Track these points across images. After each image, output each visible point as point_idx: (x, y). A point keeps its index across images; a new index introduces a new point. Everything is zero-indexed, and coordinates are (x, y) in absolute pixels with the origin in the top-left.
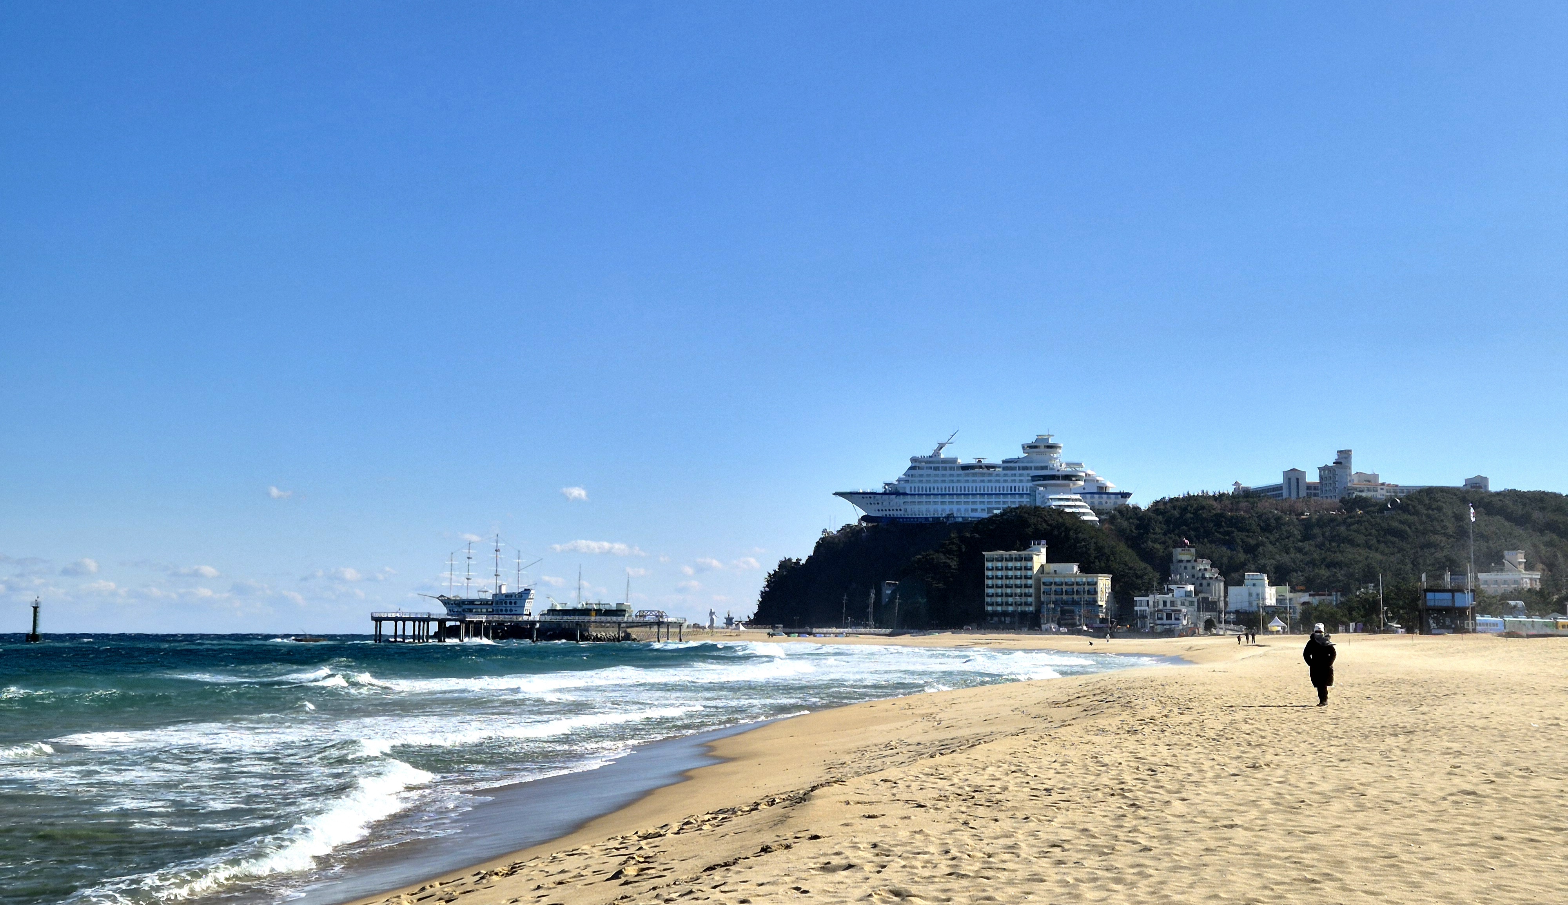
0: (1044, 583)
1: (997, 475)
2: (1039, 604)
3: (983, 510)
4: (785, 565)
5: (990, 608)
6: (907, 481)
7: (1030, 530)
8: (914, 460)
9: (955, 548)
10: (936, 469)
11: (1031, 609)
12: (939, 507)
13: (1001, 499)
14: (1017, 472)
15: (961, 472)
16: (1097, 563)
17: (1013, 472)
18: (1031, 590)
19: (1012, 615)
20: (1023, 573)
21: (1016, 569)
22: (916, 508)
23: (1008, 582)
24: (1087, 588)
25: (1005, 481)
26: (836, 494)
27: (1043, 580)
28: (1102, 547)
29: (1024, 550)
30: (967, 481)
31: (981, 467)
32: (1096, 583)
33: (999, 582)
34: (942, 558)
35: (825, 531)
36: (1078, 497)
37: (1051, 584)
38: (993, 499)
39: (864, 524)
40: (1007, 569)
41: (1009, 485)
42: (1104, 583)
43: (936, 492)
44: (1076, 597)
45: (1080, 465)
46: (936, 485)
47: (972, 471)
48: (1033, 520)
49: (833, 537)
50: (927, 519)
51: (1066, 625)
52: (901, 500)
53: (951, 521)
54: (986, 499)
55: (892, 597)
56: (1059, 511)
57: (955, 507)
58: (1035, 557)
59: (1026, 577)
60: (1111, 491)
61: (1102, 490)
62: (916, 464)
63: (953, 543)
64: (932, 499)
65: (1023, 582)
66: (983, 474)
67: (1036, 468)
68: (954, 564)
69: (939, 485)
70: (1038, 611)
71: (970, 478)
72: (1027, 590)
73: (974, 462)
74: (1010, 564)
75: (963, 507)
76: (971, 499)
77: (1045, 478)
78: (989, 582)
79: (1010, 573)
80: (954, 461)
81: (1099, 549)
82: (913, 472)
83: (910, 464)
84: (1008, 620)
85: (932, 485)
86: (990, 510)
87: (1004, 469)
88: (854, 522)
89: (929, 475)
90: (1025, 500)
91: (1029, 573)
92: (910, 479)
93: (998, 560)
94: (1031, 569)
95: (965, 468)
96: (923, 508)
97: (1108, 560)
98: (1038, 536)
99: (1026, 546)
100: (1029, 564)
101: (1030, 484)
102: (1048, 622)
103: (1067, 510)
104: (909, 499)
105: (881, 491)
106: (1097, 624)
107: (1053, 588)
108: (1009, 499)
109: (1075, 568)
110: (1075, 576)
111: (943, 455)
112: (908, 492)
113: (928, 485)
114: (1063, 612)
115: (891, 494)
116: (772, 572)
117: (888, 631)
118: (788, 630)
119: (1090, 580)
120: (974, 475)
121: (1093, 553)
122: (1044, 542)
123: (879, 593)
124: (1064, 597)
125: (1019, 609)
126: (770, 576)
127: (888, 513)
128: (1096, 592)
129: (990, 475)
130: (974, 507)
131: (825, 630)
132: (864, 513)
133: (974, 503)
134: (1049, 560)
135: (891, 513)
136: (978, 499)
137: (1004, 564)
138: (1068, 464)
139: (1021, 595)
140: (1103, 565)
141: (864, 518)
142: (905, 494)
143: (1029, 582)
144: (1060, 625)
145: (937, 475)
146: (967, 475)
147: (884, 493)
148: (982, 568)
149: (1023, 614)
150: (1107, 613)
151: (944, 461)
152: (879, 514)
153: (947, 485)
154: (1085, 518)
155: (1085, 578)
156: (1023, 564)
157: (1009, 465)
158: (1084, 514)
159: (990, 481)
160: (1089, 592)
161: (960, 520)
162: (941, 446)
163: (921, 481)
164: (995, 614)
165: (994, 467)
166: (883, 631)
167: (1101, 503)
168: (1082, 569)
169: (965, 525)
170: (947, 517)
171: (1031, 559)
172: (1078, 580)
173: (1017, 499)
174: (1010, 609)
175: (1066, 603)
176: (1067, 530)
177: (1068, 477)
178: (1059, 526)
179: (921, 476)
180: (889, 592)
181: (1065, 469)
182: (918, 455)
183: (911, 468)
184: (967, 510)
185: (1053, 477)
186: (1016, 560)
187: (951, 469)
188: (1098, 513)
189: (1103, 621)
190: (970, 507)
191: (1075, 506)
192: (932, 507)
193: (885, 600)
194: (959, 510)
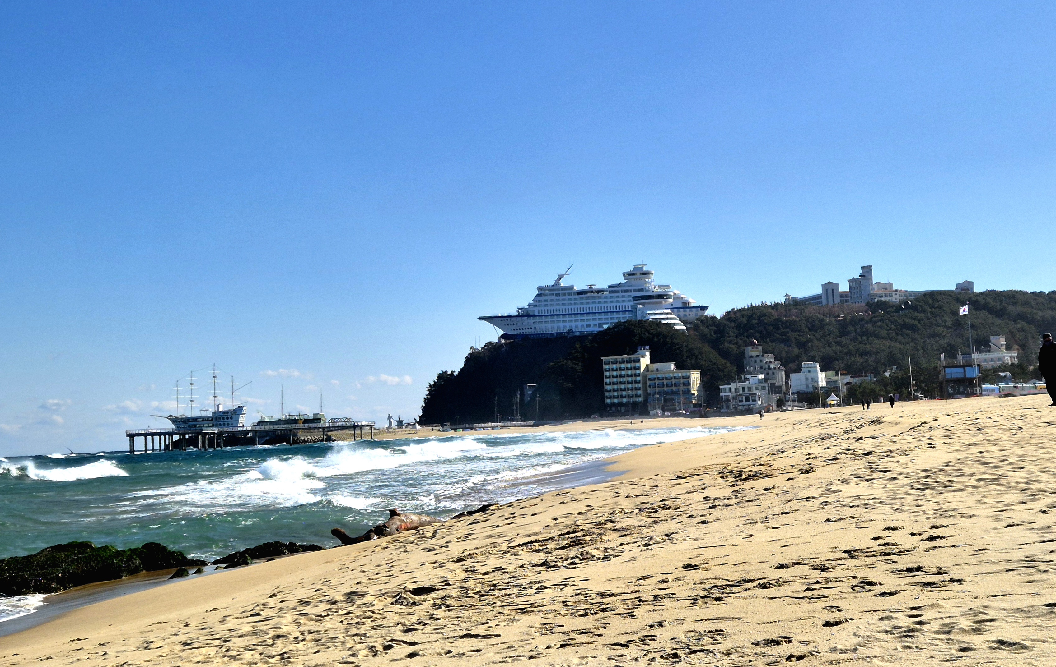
0: (649, 379)
1: (605, 297)
2: (647, 396)
3: (595, 325)
4: (443, 376)
5: (608, 401)
6: (535, 306)
7: (636, 339)
8: (540, 289)
9: (579, 355)
10: (558, 295)
11: (641, 399)
12: (561, 325)
13: (609, 316)
14: (620, 294)
15: (577, 296)
16: (689, 361)
17: (617, 294)
18: (640, 385)
19: (626, 405)
20: (633, 372)
21: (628, 369)
22: (543, 326)
23: (621, 380)
24: (682, 381)
25: (612, 302)
26: (480, 318)
27: (649, 376)
28: (692, 349)
29: (633, 354)
30: (582, 303)
31: (592, 292)
32: (689, 377)
33: (615, 380)
34: (570, 364)
35: (472, 348)
36: (669, 311)
37: (655, 379)
38: (603, 316)
39: (503, 341)
40: (621, 369)
41: (614, 304)
42: (695, 377)
43: (558, 313)
44: (674, 388)
45: (668, 286)
46: (558, 308)
47: (586, 295)
48: (638, 331)
49: (479, 353)
50: (552, 334)
51: (668, 410)
52: (532, 320)
53: (571, 335)
54: (597, 316)
55: (533, 396)
56: (657, 323)
57: (573, 324)
58: (642, 360)
59: (636, 375)
60: (692, 305)
61: (686, 305)
62: (542, 292)
63: (577, 352)
64: (555, 319)
65: (634, 378)
66: (594, 297)
67: (635, 291)
68: (579, 368)
69: (561, 308)
70: (646, 400)
71: (584, 301)
72: (636, 385)
73: (587, 288)
74: (623, 366)
75: (579, 324)
76: (585, 317)
77: (643, 298)
78: (608, 380)
79: (623, 373)
80: (571, 288)
81: (690, 351)
82: (540, 298)
83: (537, 292)
84: (623, 409)
85: (555, 308)
86: (600, 325)
87: (610, 292)
88: (495, 340)
89: (552, 300)
90: (628, 316)
91: (638, 372)
92: (537, 304)
93: (613, 363)
94: (639, 368)
95: (580, 293)
96: (549, 326)
97: (696, 358)
98: (643, 343)
99: (634, 351)
100: (637, 365)
101: (632, 303)
102: (655, 408)
103: (664, 322)
104: (537, 319)
105: (516, 314)
106: (691, 408)
107: (657, 382)
108: (615, 315)
109: (673, 366)
110: (673, 372)
111: (562, 284)
112: (537, 314)
113: (552, 308)
114: (666, 400)
115: (523, 316)
116: (432, 383)
117: (532, 423)
118: (454, 427)
119: (684, 374)
120: (587, 298)
121: (685, 354)
122: (647, 347)
123: (522, 395)
124: (665, 389)
125: (632, 400)
126: (430, 386)
127: (521, 331)
128: (689, 384)
129: (600, 297)
130: (588, 323)
131: (483, 425)
132: (501, 332)
133: (588, 320)
134: (652, 360)
135: (524, 331)
136: (591, 317)
137: (618, 366)
138: (660, 287)
139: (632, 389)
140: (693, 362)
141: (503, 336)
142: (534, 316)
143: (638, 379)
144: (664, 410)
145: (558, 300)
146: (582, 298)
147: (518, 316)
148: (601, 370)
149: (635, 404)
150: (698, 400)
151: (564, 289)
152: (517, 332)
153: (567, 307)
154: (676, 327)
155: (680, 374)
156: (633, 365)
157: (613, 289)
158: (674, 324)
159: (599, 302)
160: (684, 384)
161: (578, 334)
162: (560, 277)
163: (546, 305)
164: (613, 405)
165: (602, 291)
166: (529, 423)
167: (685, 315)
168: (677, 367)
169: (582, 338)
170: (568, 333)
171: (639, 361)
172: (675, 375)
173: (621, 315)
174: (625, 400)
175: (666, 393)
176: (665, 337)
177: (660, 296)
178: (658, 334)
179: (546, 301)
180: (530, 392)
181: (658, 291)
182: (543, 285)
183: (538, 295)
184: (582, 326)
185: (650, 297)
186: (627, 362)
187: (569, 294)
188: (685, 323)
189: (695, 406)
190: (585, 323)
191: (667, 319)
192: (555, 325)
193: (527, 399)
194: (576, 326)
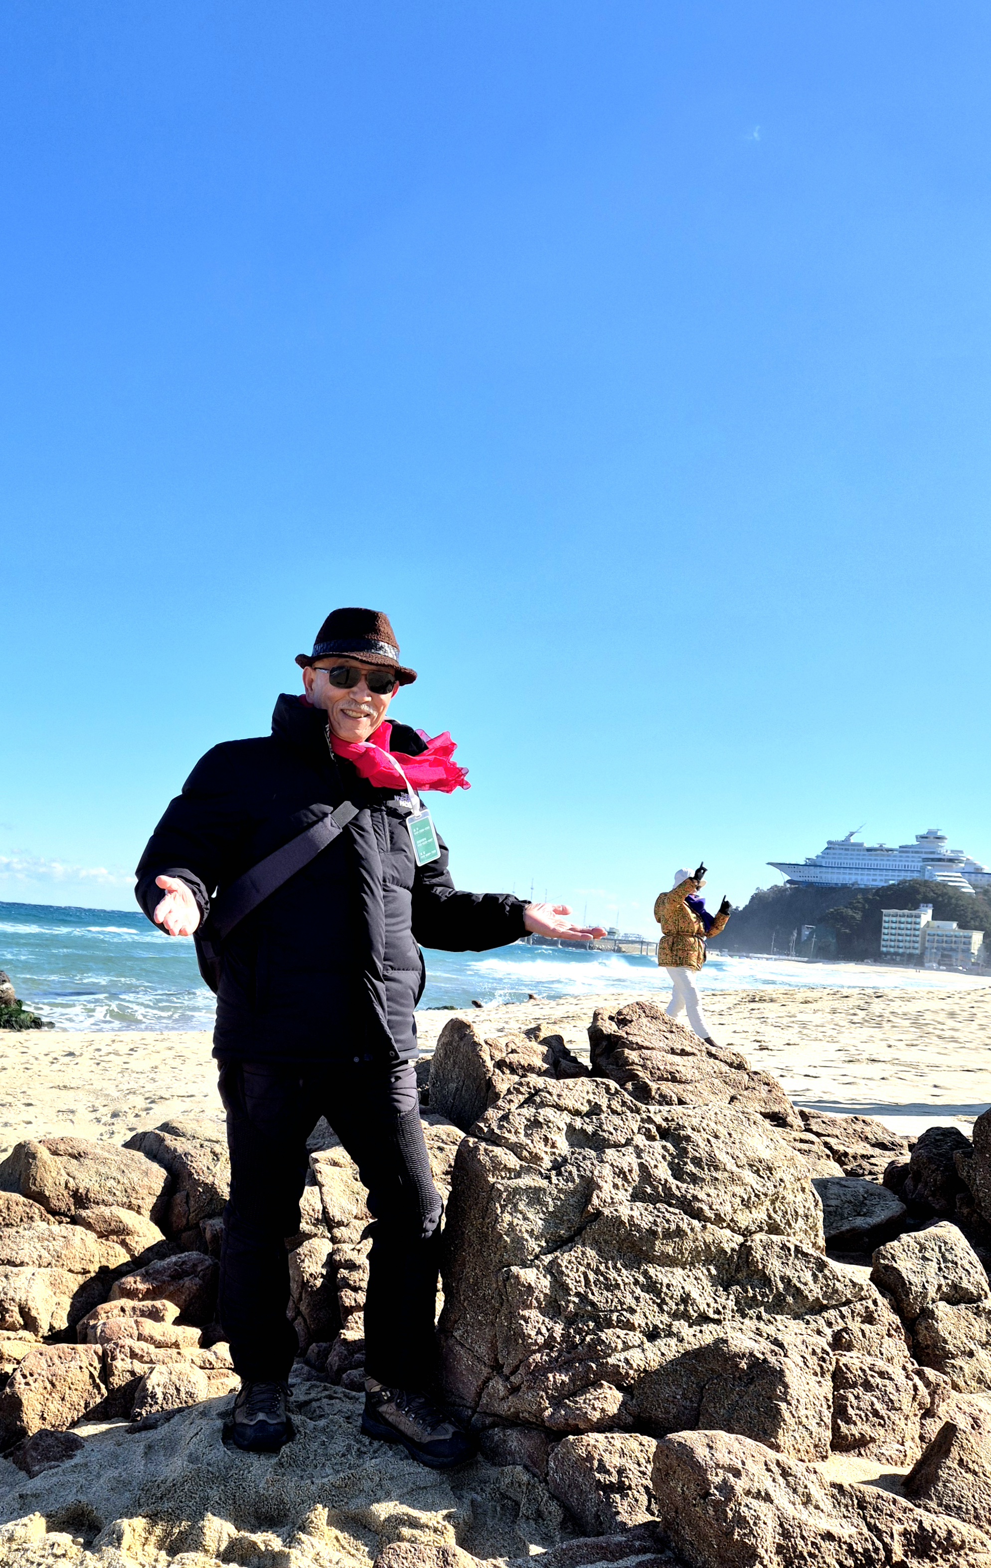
0: (929, 935)
1: (895, 856)
2: (924, 949)
3: (881, 880)
5: (884, 949)
6: (823, 857)
7: (919, 897)
8: (829, 843)
9: (860, 905)
10: (847, 850)
11: (917, 952)
12: (847, 877)
13: (897, 873)
14: (910, 855)
15: (866, 853)
16: (972, 922)
17: (907, 855)
18: (918, 939)
19: (902, 955)
20: (913, 926)
21: (907, 923)
22: (829, 876)
23: (900, 932)
24: (963, 940)
25: (901, 861)
26: (768, 864)
27: (928, 932)
28: (978, 911)
29: (915, 909)
30: (870, 859)
31: (882, 850)
32: (970, 937)
33: (893, 931)
34: (850, 912)
35: (758, 889)
36: (959, 874)
37: (934, 935)
38: (890, 873)
39: (788, 886)
40: (900, 922)
41: (904, 863)
42: (977, 938)
43: (845, 866)
44: (953, 946)
45: (961, 852)
46: (845, 861)
47: (875, 853)
48: (922, 889)
49: (765, 893)
50: (836, 884)
51: (944, 965)
52: (818, 870)
53: (856, 886)
54: (884, 873)
55: (810, 937)
56: (944, 885)
57: (859, 877)
58: (922, 916)
59: (915, 929)
60: (985, 871)
61: (978, 871)
62: (831, 846)
63: (859, 902)
64: (842, 871)
65: (912, 932)
66: (883, 855)
67: (926, 853)
68: (858, 916)
69: (849, 861)
70: (922, 954)
71: (873, 858)
72: (914, 939)
73: (877, 846)
74: (903, 919)
75: (865, 878)
76: (872, 872)
77: (933, 860)
78: (885, 931)
79: (902, 926)
80: (861, 845)
81: (975, 913)
82: (828, 851)
83: (826, 846)
84: (898, 958)
85: (842, 861)
86: (887, 881)
87: (900, 852)
88: (781, 883)
89: (840, 854)
90: (916, 875)
91: (917, 926)
92: (826, 856)
93: (893, 916)
94: (919, 924)
95: (869, 850)
96: (835, 876)
97: (981, 921)
98: (926, 901)
99: (916, 907)
100: (918, 920)
101: (921, 864)
102: (930, 961)
103: (950, 884)
104: (824, 870)
105: (804, 863)
106: (970, 966)
107: (936, 938)
108: (903, 873)
109: (954, 925)
110: (954, 931)
111: (853, 840)
112: (824, 865)
113: (840, 861)
114: (943, 956)
115: (810, 865)
117: (806, 959)
118: (731, 953)
119: (966, 934)
120: (877, 855)
121: (970, 915)
122: (931, 905)
123: (799, 934)
124: (944, 945)
125: (908, 951)
127: (807, 879)
128: (970, 943)
129: (889, 856)
130: (875, 878)
131: (759, 955)
132: (788, 878)
133: (874, 875)
134: (934, 918)
135: (810, 879)
136: (878, 872)
137: (898, 919)
138: (952, 851)
139: (910, 942)
140: (977, 924)
141: (788, 882)
142: (821, 866)
143: (917, 933)
144: (940, 964)
145: (847, 854)
146: (871, 855)
147: (805, 865)
148: (880, 921)
149: (911, 956)
150: (978, 959)
151: (854, 845)
152: (801, 879)
153: (854, 861)
154: (963, 890)
155: (962, 933)
156: (913, 919)
157: (904, 849)
158: (963, 887)
159: (888, 860)
160: (964, 943)
161: (863, 886)
162: (852, 834)
163: (834, 858)
164: (888, 953)
165: (892, 850)
166: (802, 959)
167: (976, 880)
168: (960, 926)
169: (865, 891)
170: (853, 884)
171: (919, 917)
172: (956, 933)
173: (909, 874)
174: (901, 951)
175: (944, 949)
176: (950, 898)
177: (951, 860)
178: (943, 895)
179: (834, 854)
180: (807, 933)
181: (949, 855)
182: (833, 839)
183: (827, 848)
184: (868, 880)
185: (940, 860)
186: (908, 916)
187: (858, 850)
188: (974, 887)
189: (973, 964)
190: (871, 878)
191: (956, 882)
192: (841, 877)
193: (804, 938)
194: (862, 880)
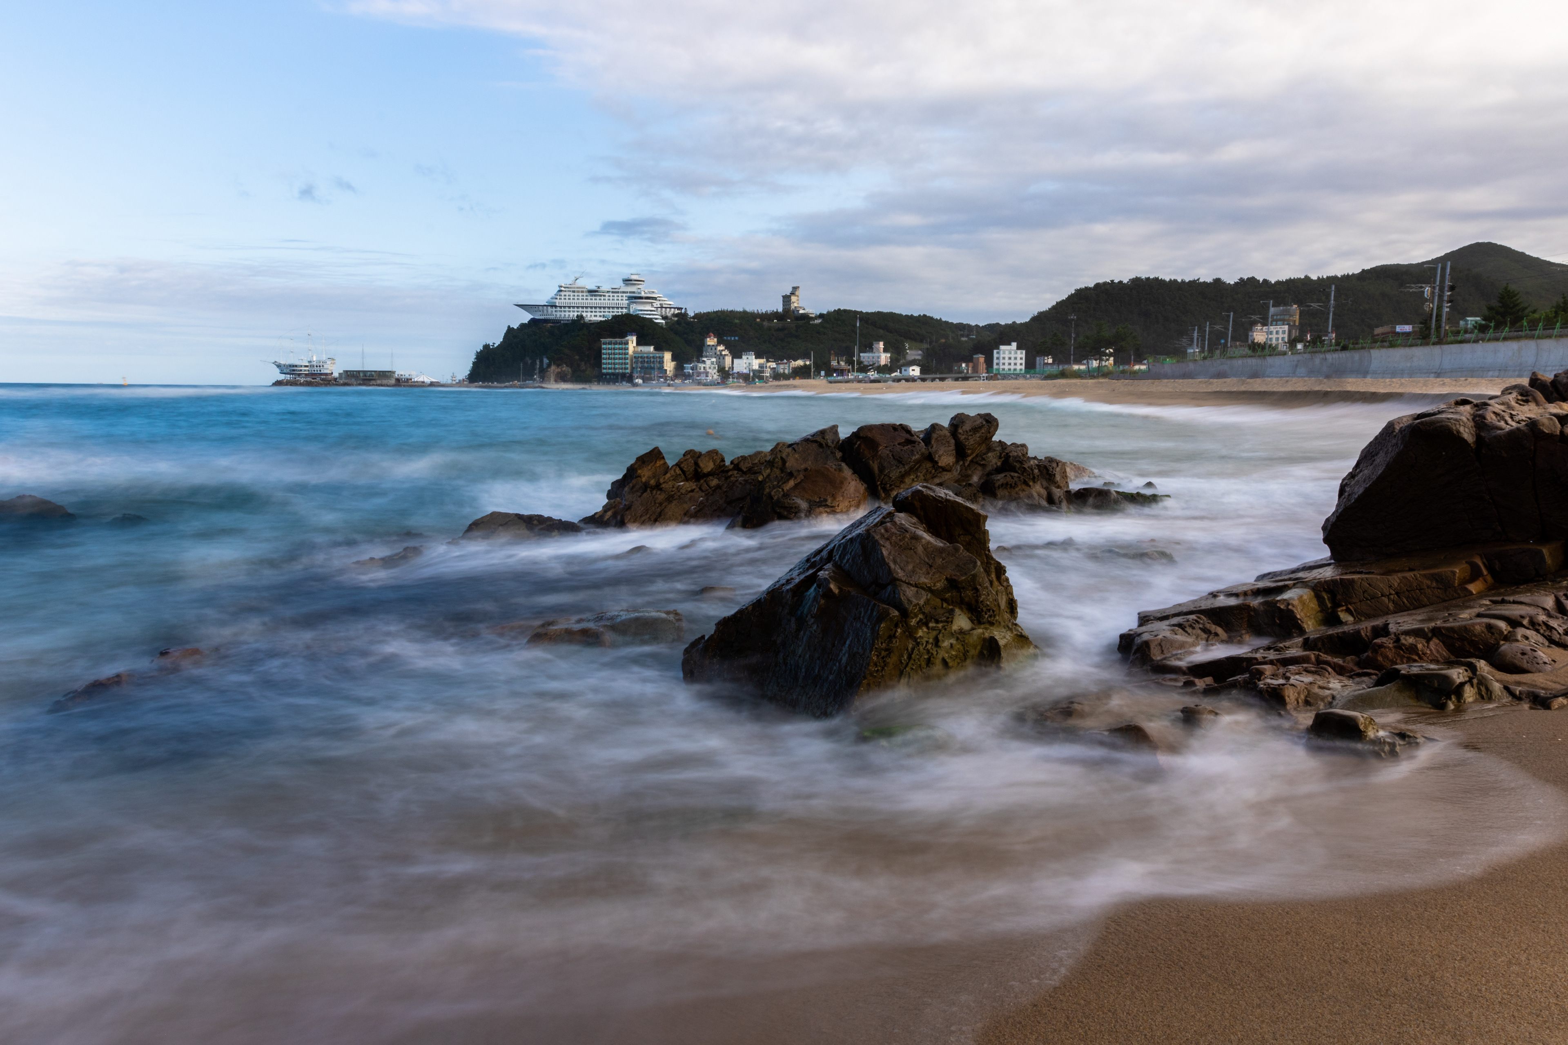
0: (635, 357)
1: (607, 296)
2: (633, 368)
3: (600, 316)
4: (486, 347)
5: (604, 371)
6: (556, 299)
7: (627, 328)
8: (560, 286)
9: (585, 337)
10: (573, 292)
11: (628, 371)
12: (575, 314)
13: (611, 310)
14: (619, 295)
15: (588, 294)
16: (664, 346)
17: (617, 295)
18: (628, 361)
19: (617, 375)
20: (623, 351)
21: (620, 349)
22: (560, 314)
23: (615, 356)
24: (659, 359)
25: (613, 300)
26: (516, 306)
27: (634, 355)
29: (624, 338)
30: (591, 299)
31: (599, 292)
32: (663, 357)
33: (610, 357)
35: (509, 327)
36: (653, 309)
37: (638, 358)
38: (607, 310)
39: (532, 323)
40: (614, 349)
41: (615, 302)
42: (668, 357)
43: (572, 305)
44: (652, 365)
45: (653, 292)
46: (572, 301)
48: (629, 322)
49: (514, 331)
50: (568, 320)
51: (646, 380)
52: (552, 310)
53: (582, 322)
54: (602, 310)
55: (550, 365)
56: (643, 317)
57: (584, 314)
58: (630, 343)
59: (625, 354)
60: (671, 307)
61: (666, 306)
62: (562, 289)
63: (584, 334)
64: (570, 309)
65: (624, 356)
66: (600, 296)
67: (630, 293)
68: (585, 346)
69: (576, 301)
70: (632, 372)
71: (594, 298)
72: (625, 361)
73: (596, 288)
74: (617, 346)
75: (589, 314)
76: (594, 310)
77: (635, 298)
78: (605, 357)
79: (616, 352)
80: (584, 287)
81: (665, 338)
82: (560, 294)
83: (558, 289)
84: (615, 378)
85: (570, 301)
86: (605, 316)
88: (526, 322)
89: (568, 296)
90: (625, 311)
91: (626, 351)
92: (558, 298)
93: (609, 344)
94: (628, 349)
95: (590, 292)
96: (567, 314)
97: (670, 344)
98: (632, 331)
99: (625, 336)
101: (627, 302)
102: (637, 379)
103: (647, 317)
104: (557, 309)
105: (542, 304)
106: (666, 380)
107: (640, 360)
108: (616, 310)
109: (652, 348)
110: (652, 353)
111: (577, 284)
112: (557, 305)
113: (567, 301)
114: (645, 373)
115: (546, 306)
116: (479, 351)
119: (660, 355)
120: (595, 295)
121: (662, 340)
122: (635, 334)
123: (542, 362)
124: (646, 365)
125: (621, 372)
126: (477, 354)
127: (544, 317)
128: (664, 362)
129: (604, 296)
130: (596, 314)
132: (532, 317)
133: (595, 312)
134: (638, 344)
135: (547, 317)
136: (599, 310)
137: (613, 346)
138: (647, 291)
139: (622, 364)
140: (667, 346)
141: (532, 320)
142: (554, 306)
143: (627, 356)
144: (643, 380)
145: (573, 296)
146: (591, 296)
147: (543, 306)
148: (600, 349)
149: (623, 375)
151: (578, 287)
152: (540, 317)
153: (580, 301)
154: (657, 321)
155: (658, 354)
156: (624, 346)
157: (614, 290)
158: (656, 319)
159: (604, 300)
160: (660, 362)
161: (587, 321)
162: (576, 279)
163: (564, 299)
164: (607, 374)
165: (605, 291)
167: (664, 313)
168: (655, 349)
169: (590, 324)
170: (580, 320)
171: (627, 344)
172: (654, 355)
173: (621, 310)
174: (616, 372)
175: (646, 368)
176: (647, 327)
177: (647, 298)
178: (643, 325)
179: (564, 296)
180: (547, 362)
181: (646, 294)
182: (563, 284)
183: (558, 292)
184: (591, 316)
185: (641, 298)
186: (620, 344)
187: (582, 292)
188: (663, 318)
191: (650, 315)
192: (571, 314)
193: (545, 366)
194: (587, 316)
